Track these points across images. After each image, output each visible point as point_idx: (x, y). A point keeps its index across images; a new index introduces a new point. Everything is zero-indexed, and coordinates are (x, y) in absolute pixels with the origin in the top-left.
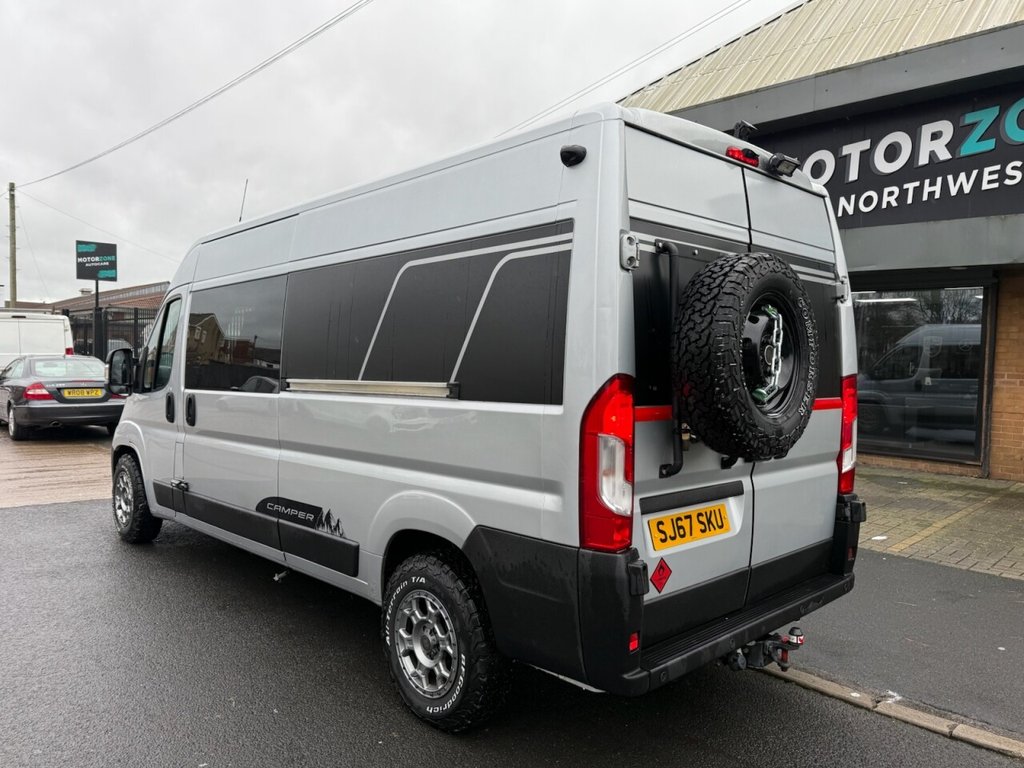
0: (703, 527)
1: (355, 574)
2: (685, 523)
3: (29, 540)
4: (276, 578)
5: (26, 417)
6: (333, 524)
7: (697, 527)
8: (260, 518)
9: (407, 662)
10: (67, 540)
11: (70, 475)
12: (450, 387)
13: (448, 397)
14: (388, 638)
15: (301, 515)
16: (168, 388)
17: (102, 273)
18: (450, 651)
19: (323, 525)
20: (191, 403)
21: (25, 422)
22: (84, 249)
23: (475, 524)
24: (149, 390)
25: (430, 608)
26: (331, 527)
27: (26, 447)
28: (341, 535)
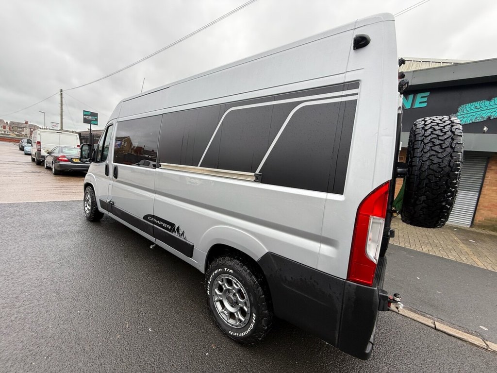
1: (191, 257)
3: (45, 218)
4: (151, 247)
5: (58, 167)
6: (181, 232)
8: (145, 222)
9: (218, 305)
10: (62, 219)
11: (73, 189)
12: (256, 176)
13: (254, 181)
14: (208, 292)
15: (164, 225)
16: (107, 162)
17: (92, 122)
18: (246, 309)
19: (175, 232)
20: (116, 169)
21: (59, 169)
22: (86, 113)
23: (267, 251)
24: (99, 162)
25: (234, 285)
26: (179, 234)
27: (58, 178)
28: (184, 238)
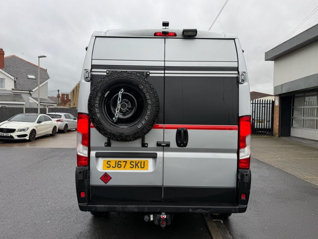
0: (132, 166)
7: (128, 165)
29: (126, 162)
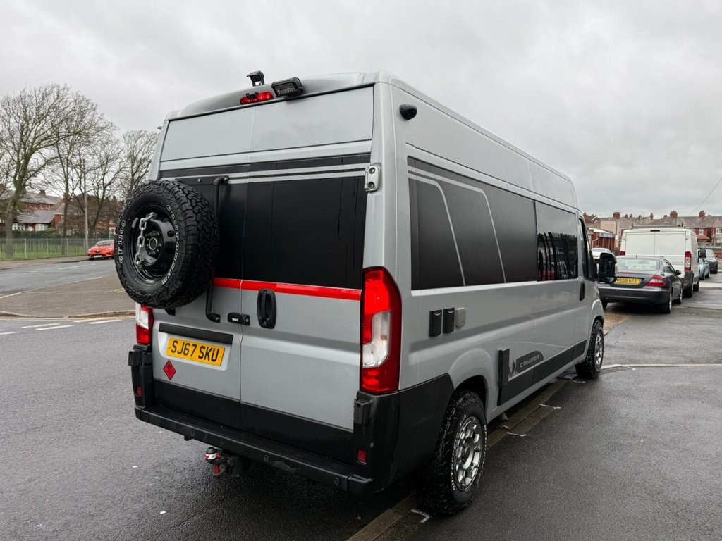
0: (201, 355)
2: (191, 348)
7: (197, 353)
29: (196, 346)
